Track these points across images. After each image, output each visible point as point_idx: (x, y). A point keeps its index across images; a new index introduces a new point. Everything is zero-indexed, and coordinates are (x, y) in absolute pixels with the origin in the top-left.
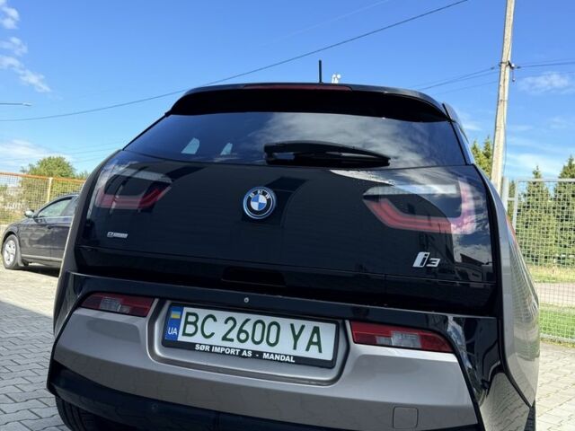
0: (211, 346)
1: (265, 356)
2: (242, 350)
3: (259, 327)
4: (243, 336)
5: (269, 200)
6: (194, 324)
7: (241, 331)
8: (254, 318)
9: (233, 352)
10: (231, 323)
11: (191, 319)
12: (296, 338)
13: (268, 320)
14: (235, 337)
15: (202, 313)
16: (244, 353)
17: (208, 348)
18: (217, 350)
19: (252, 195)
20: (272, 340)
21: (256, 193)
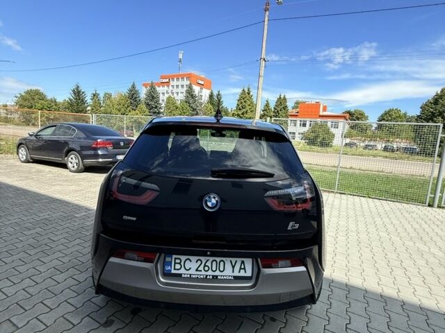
0: (190, 275)
1: (219, 277)
2: (207, 276)
3: (214, 263)
4: (206, 268)
5: (217, 201)
6: (180, 263)
7: (205, 266)
8: (211, 259)
9: (202, 277)
10: (199, 262)
11: (178, 261)
12: (233, 267)
13: (218, 259)
14: (202, 270)
15: (183, 258)
16: (208, 277)
17: (189, 276)
18: (194, 276)
19: (207, 198)
20: (222, 269)
21: (209, 197)
